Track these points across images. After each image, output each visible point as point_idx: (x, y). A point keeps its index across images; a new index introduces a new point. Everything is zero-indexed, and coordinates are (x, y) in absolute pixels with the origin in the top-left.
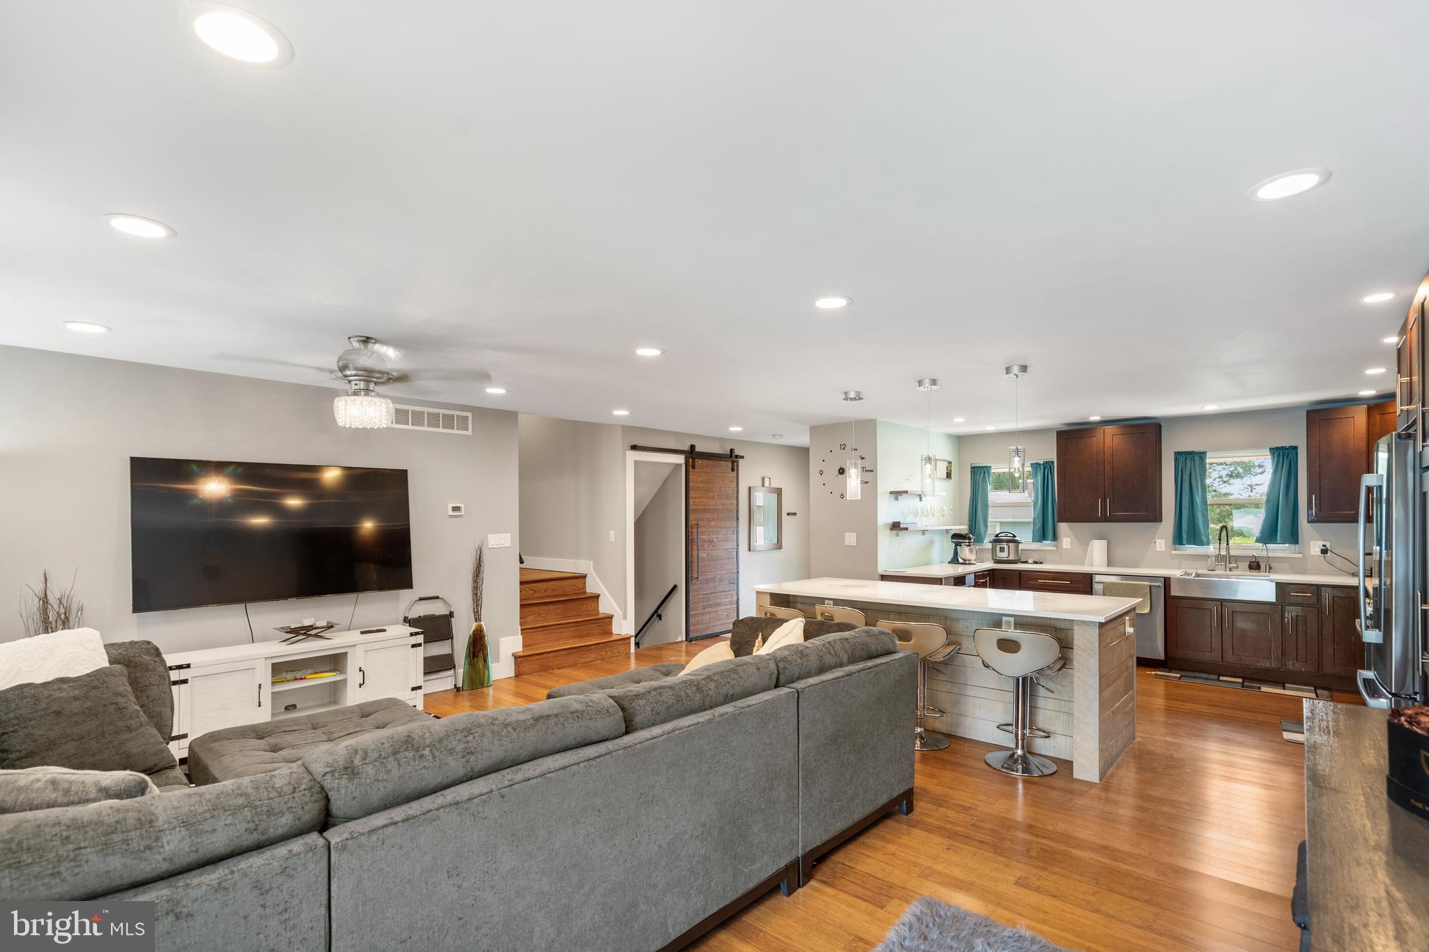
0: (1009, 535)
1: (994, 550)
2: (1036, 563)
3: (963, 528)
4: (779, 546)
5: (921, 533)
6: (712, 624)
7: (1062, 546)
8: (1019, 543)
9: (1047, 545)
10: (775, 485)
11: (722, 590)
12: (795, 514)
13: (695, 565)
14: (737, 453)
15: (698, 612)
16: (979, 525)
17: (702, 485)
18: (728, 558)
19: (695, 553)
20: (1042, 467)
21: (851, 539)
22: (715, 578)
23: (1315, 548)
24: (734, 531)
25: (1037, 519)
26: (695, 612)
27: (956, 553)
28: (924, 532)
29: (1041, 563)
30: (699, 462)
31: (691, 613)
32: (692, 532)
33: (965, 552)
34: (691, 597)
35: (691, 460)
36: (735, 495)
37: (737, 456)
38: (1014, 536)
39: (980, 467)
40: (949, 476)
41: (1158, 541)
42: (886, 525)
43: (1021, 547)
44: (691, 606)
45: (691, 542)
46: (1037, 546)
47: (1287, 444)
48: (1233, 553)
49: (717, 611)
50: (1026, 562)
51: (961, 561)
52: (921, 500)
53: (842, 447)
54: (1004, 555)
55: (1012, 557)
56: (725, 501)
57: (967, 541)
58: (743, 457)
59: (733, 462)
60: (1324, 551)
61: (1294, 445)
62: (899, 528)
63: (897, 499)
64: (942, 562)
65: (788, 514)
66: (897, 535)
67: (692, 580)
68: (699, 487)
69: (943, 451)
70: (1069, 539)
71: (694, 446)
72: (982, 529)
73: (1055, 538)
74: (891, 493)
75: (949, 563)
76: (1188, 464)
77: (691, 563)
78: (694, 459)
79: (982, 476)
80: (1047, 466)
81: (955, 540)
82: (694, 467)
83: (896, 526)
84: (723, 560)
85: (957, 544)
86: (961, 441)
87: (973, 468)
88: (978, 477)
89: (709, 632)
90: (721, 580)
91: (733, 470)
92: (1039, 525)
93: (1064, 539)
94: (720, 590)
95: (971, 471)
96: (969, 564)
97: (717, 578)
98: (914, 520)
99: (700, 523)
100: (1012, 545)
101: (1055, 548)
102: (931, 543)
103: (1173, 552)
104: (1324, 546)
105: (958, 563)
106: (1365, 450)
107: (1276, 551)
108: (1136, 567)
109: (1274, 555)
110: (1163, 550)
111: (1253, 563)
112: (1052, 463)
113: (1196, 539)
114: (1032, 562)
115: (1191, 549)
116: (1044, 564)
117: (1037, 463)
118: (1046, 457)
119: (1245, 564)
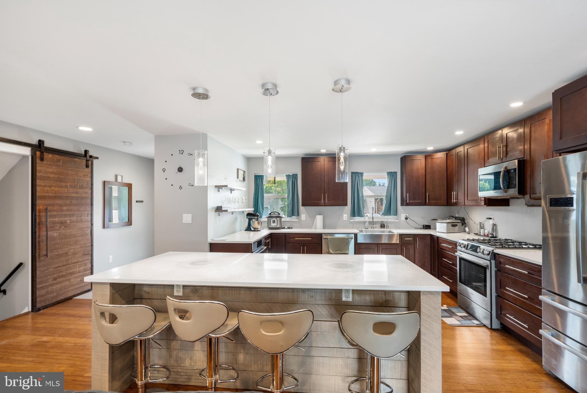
0: (276, 213)
1: (269, 222)
2: (289, 228)
3: (251, 210)
4: (129, 223)
5: (231, 213)
6: (64, 291)
7: (301, 219)
8: (282, 218)
9: (294, 219)
10: (126, 181)
11: (75, 261)
12: (142, 202)
13: (43, 245)
14: (91, 153)
15: (47, 284)
16: (260, 208)
17: (52, 176)
18: (82, 235)
19: (43, 233)
20: (292, 177)
21: (187, 218)
22: (67, 253)
23: (403, 217)
24: (88, 214)
25: (289, 205)
26: (44, 285)
27: (249, 224)
28: (232, 213)
29: (292, 228)
30: (48, 156)
31: (38, 286)
32: (39, 216)
33: (255, 224)
34: (38, 273)
35: (38, 153)
36: (90, 186)
37: (91, 157)
38: (279, 214)
39: (259, 176)
40: (244, 179)
41: (344, 215)
42: (212, 208)
43: (283, 220)
44: (38, 280)
45: (39, 224)
46: (288, 219)
47: (393, 171)
48: (375, 220)
49: (69, 280)
50: (284, 228)
51: (252, 229)
52: (231, 193)
53: (181, 152)
54: (273, 225)
55: (278, 226)
56: (78, 190)
57: (256, 217)
58: (97, 158)
59: (87, 161)
60: (406, 219)
61: (396, 171)
62: (221, 210)
63: (219, 191)
64: (241, 230)
65: (137, 202)
66: (219, 215)
67: (39, 258)
68: (49, 177)
69: (242, 165)
70: (305, 215)
71: (43, 141)
72: (261, 210)
73: (298, 215)
74: (216, 186)
75: (245, 230)
76: (357, 178)
77: (39, 243)
78: (42, 153)
79: (260, 181)
80: (295, 176)
81: (249, 217)
82: (42, 159)
83: (219, 209)
84: (76, 237)
85: (250, 220)
86: (249, 160)
87: (255, 176)
88: (258, 181)
89: (62, 298)
90: (74, 254)
91: (87, 166)
92: (290, 208)
93: (302, 215)
94: (73, 261)
95: (255, 178)
96: (257, 231)
97: (69, 253)
98: (229, 205)
99: (49, 208)
100: (278, 219)
101: (298, 220)
102: (236, 219)
103: (351, 221)
104: (406, 216)
105: (251, 230)
106: (424, 174)
107: (389, 219)
108: (335, 228)
109: (389, 220)
110: (346, 219)
111: (382, 225)
112: (297, 175)
113: (360, 214)
114: (287, 228)
115: (357, 219)
116: (293, 228)
117: (289, 175)
118: (295, 172)
119: (379, 225)
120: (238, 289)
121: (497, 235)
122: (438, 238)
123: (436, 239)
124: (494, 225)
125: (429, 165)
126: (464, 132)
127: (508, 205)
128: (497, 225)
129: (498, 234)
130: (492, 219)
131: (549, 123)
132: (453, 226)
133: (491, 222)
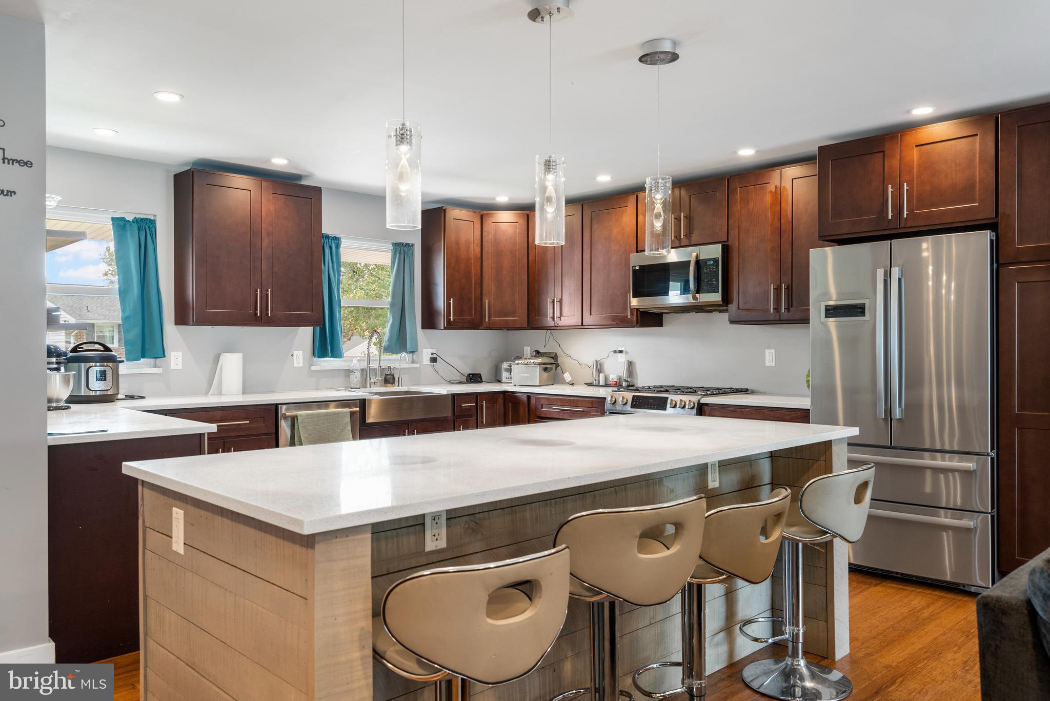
2: (129, 396)
8: (118, 362)
9: (145, 365)
20: (134, 225)
23: (425, 354)
29: (143, 398)
38: (107, 349)
41: (295, 353)
47: (405, 241)
60: (434, 360)
61: (410, 242)
70: (180, 354)
73: (161, 353)
80: (146, 225)
92: (136, 330)
93: (174, 354)
103: (312, 368)
104: (432, 354)
106: (479, 255)
107: (398, 361)
108: (272, 392)
109: (397, 365)
110: (301, 365)
111: (389, 377)
112: (153, 222)
113: (336, 353)
114: (124, 397)
115: (329, 363)
116: (146, 399)
117: (123, 219)
118: (144, 211)
119: (380, 378)
120: (562, 499)
121: (635, 381)
122: (529, 396)
123: (525, 399)
124: (630, 364)
125: (489, 237)
126: (612, 178)
127: (660, 324)
128: (635, 363)
129: (637, 379)
130: (624, 353)
131: (774, 191)
132: (545, 370)
133: (622, 358)
